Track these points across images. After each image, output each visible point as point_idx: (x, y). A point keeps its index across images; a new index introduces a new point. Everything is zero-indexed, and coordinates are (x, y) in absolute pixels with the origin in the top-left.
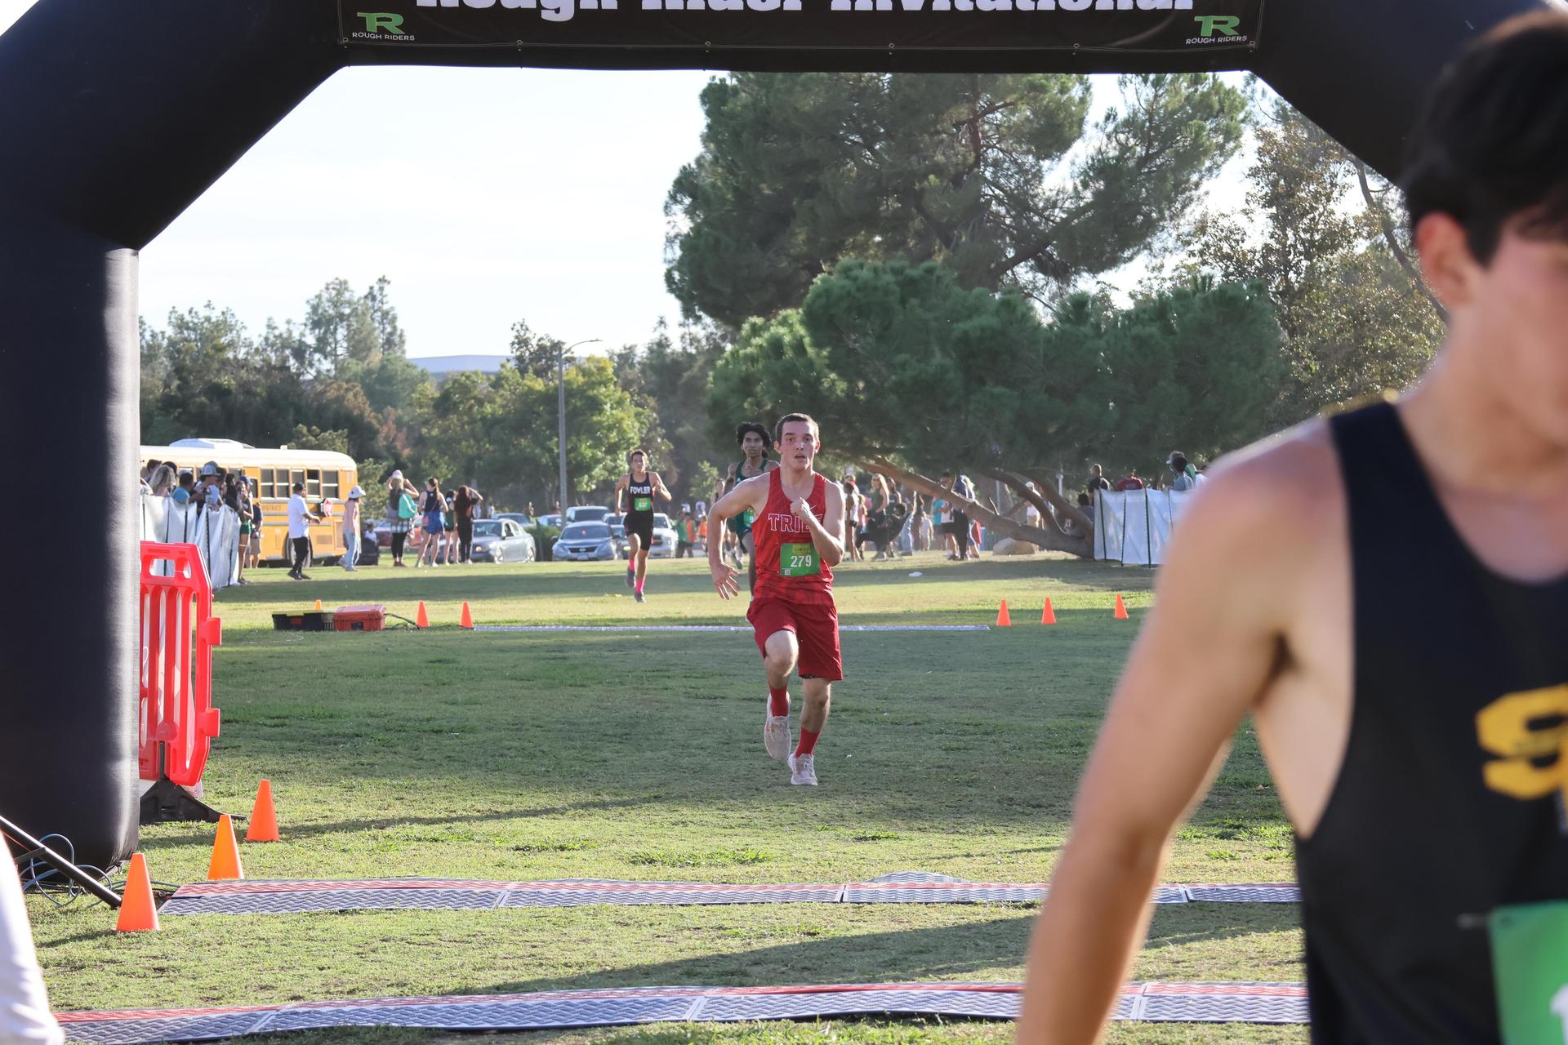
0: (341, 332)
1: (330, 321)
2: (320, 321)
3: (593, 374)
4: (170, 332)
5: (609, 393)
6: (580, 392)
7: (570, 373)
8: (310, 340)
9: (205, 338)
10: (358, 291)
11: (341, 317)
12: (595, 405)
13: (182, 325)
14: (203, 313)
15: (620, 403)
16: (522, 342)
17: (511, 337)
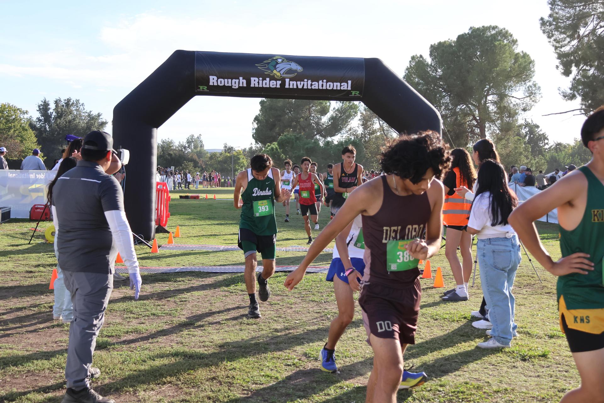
0: (192, 144)
1: (190, 142)
2: (188, 142)
3: (239, 153)
4: (161, 143)
5: (241, 157)
6: (236, 156)
7: (234, 153)
8: (187, 145)
9: (167, 145)
10: (196, 136)
11: (193, 141)
12: (239, 159)
13: (163, 142)
14: (167, 140)
15: (243, 158)
16: (226, 147)
17: (224, 146)
